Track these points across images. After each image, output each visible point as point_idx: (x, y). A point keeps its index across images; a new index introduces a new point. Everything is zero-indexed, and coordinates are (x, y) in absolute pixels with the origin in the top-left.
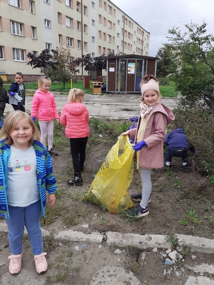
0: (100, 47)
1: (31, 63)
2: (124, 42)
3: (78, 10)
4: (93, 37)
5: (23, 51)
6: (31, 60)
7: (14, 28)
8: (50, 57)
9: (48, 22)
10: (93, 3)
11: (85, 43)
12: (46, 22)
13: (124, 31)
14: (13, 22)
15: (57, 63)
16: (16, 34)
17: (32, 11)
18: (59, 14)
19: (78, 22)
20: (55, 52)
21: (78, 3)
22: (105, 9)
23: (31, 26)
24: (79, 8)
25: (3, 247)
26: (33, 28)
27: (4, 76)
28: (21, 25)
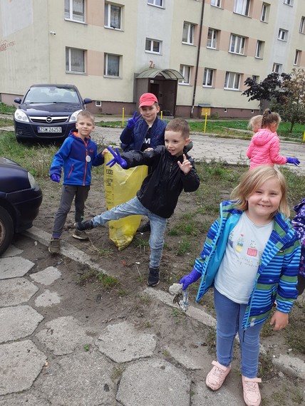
1: (248, 92)
5: (239, 75)
6: (249, 87)
7: (233, 44)
8: (279, 84)
9: (283, 33)
12: (281, 33)
14: (234, 36)
15: (286, 94)
16: (235, 52)
17: (263, 19)
20: (286, 77)
23: (258, 41)
25: (199, 343)
26: (260, 43)
27: (206, 110)
28: (244, 39)
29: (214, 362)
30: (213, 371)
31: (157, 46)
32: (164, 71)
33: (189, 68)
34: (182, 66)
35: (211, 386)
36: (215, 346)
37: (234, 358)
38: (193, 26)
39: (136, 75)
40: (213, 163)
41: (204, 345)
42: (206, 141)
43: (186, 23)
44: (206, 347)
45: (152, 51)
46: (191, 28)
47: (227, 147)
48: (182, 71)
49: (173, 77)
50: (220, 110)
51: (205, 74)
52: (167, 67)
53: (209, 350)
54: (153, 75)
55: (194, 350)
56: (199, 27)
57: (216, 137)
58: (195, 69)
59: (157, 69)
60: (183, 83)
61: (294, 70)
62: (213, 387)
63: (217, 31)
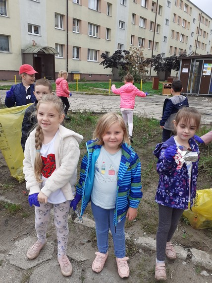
0: (171, 47)
1: (103, 63)
2: (197, 42)
3: (152, 10)
4: (165, 37)
5: (96, 51)
6: (104, 60)
7: (91, 30)
8: (122, 57)
9: (122, 24)
10: (169, 2)
11: (157, 43)
13: (199, 29)
14: (91, 24)
15: (127, 63)
16: (92, 35)
17: (109, 14)
18: (134, 15)
19: (152, 23)
20: (127, 52)
21: (153, 4)
22: (181, 8)
23: (107, 28)
24: (154, 8)
25: (85, 241)
26: (108, 30)
27: (77, 75)
28: (97, 27)
29: (97, 253)
30: (96, 259)
31: (37, 29)
32: (44, 48)
33: (62, 46)
34: (57, 44)
35: (96, 270)
36: (96, 241)
37: (110, 247)
38: (62, 16)
39: (23, 51)
40: (85, 112)
41: (89, 242)
42: (79, 97)
43: (56, 14)
44: (90, 243)
45: (33, 33)
46: (61, 18)
47: (93, 101)
48: (57, 48)
49: (51, 53)
50: (86, 75)
51: (74, 50)
52: (46, 45)
53: (92, 245)
54: (36, 50)
55: (82, 247)
56: (66, 17)
57: (86, 94)
58: (66, 46)
59: (38, 47)
60: (58, 57)
61: (131, 48)
62: (97, 271)
63: (79, 21)
